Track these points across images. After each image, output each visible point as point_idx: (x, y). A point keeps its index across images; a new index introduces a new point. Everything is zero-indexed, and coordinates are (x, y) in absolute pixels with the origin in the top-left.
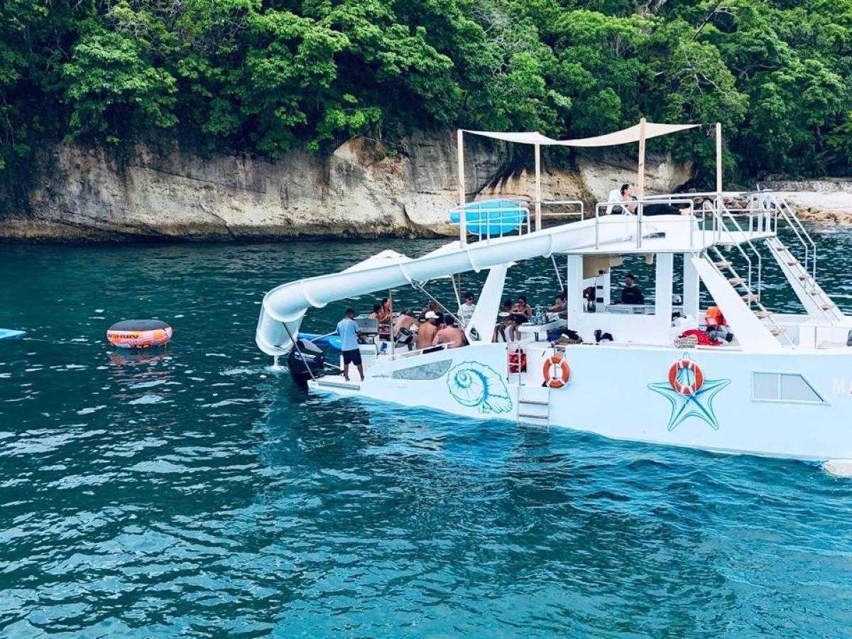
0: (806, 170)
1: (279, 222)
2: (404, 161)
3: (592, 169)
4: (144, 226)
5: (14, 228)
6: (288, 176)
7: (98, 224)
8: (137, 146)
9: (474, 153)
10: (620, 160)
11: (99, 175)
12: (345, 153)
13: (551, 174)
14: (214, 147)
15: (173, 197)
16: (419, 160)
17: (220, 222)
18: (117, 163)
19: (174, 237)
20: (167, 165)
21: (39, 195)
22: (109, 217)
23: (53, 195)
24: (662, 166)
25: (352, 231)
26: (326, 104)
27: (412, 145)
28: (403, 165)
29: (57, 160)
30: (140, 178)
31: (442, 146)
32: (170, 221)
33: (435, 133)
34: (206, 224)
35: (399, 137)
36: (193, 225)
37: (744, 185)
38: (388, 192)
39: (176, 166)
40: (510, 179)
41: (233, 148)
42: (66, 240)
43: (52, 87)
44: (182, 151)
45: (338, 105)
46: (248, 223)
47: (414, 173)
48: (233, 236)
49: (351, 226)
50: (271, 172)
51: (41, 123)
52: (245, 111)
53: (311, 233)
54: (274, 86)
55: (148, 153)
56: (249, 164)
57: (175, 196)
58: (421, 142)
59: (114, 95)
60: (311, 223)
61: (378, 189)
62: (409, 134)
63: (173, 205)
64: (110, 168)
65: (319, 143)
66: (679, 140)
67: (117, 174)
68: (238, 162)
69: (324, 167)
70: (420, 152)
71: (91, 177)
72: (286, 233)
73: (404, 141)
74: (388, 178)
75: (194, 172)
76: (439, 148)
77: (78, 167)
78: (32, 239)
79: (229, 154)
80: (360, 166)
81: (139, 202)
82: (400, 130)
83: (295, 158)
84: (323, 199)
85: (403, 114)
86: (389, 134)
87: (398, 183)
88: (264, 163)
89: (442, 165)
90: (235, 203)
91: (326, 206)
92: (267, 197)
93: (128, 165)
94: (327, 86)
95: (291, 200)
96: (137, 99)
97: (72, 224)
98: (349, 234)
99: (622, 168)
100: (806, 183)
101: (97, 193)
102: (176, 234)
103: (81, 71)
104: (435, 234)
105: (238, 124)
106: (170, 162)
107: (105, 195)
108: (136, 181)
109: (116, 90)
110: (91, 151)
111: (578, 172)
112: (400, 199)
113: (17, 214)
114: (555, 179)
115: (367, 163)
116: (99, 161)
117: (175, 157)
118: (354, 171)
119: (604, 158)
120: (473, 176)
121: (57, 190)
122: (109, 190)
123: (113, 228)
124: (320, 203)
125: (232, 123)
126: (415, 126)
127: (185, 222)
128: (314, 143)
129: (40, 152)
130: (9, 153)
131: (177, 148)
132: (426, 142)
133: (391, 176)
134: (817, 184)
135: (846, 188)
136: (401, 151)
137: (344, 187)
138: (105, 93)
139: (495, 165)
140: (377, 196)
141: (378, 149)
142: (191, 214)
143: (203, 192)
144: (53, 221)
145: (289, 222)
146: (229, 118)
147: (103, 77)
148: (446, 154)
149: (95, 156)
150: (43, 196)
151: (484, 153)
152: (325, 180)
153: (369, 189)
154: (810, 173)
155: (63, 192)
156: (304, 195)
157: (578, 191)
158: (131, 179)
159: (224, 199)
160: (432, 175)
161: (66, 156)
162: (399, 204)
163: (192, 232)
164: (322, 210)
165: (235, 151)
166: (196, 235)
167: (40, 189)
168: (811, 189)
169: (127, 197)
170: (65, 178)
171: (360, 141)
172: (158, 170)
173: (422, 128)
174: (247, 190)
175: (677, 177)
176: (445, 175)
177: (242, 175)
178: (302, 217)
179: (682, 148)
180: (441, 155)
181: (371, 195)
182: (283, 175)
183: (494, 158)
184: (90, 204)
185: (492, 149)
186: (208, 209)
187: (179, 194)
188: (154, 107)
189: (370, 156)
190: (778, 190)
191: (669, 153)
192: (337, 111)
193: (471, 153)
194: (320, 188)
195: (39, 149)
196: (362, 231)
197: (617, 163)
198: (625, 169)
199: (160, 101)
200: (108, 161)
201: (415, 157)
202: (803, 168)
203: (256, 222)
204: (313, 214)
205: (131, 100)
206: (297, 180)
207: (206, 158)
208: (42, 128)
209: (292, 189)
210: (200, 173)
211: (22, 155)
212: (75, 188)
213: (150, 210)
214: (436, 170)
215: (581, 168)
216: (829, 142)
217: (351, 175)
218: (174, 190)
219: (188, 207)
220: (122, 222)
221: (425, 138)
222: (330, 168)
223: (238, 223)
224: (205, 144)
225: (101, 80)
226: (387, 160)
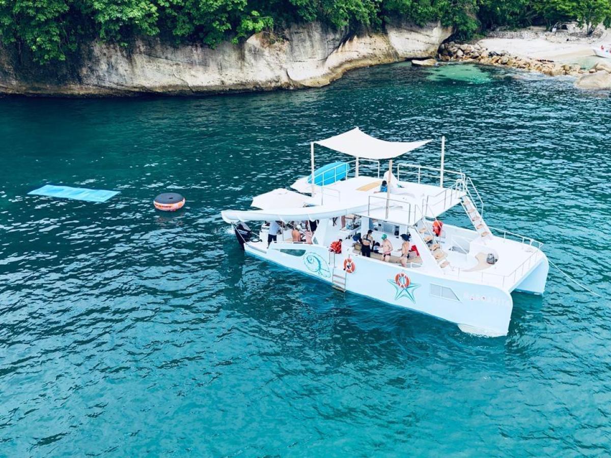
0: (521, 23)
1: (218, 83)
2: (287, 43)
3: (395, 32)
4: (143, 87)
5: (72, 89)
6: (222, 56)
7: (119, 87)
8: (137, 42)
9: (326, 34)
10: (411, 26)
11: (117, 59)
12: (253, 41)
13: (371, 37)
14: (180, 42)
15: (158, 70)
16: (295, 42)
17: (185, 84)
18: (126, 52)
19: (160, 93)
20: (154, 52)
21: (84, 71)
22: (124, 83)
23: (92, 71)
24: (435, 29)
25: (258, 86)
26: (242, 16)
27: (290, 34)
28: (286, 46)
29: (93, 51)
30: (140, 60)
31: (308, 32)
32: (157, 85)
33: (304, 24)
34: (177, 85)
35: (283, 30)
36: (170, 86)
37: (483, 34)
38: (278, 62)
39: (159, 53)
40: (347, 42)
41: (190, 41)
42: (101, 95)
43: (87, 10)
44: (162, 44)
45: (249, 17)
46: (200, 84)
47: (292, 49)
48: (193, 92)
49: (257, 84)
50: (212, 55)
51: (82, 30)
52: (196, 23)
53: (235, 88)
54: (212, 10)
55: (143, 46)
56: (200, 50)
57: (160, 70)
58: (296, 31)
59: (124, 21)
60: (235, 83)
61: (272, 61)
62: (289, 27)
63: (159, 75)
64: (123, 55)
65: (238, 39)
66: (446, 13)
67: (127, 58)
68: (193, 49)
69: (241, 49)
70: (295, 37)
71: (113, 60)
72: (222, 89)
73: (286, 32)
74: (277, 54)
75: (169, 56)
76: (306, 33)
77: (105, 54)
78: (83, 95)
79: (188, 45)
80: (262, 48)
81: (140, 73)
82: (284, 26)
83: (225, 46)
84: (241, 69)
85: (285, 15)
86: (278, 29)
87: (283, 56)
88: (208, 49)
89: (308, 44)
90: (193, 72)
91: (243, 73)
92: (210, 68)
93: (133, 53)
94: (242, 10)
95: (224, 70)
96: (137, 22)
97: (104, 87)
98: (256, 88)
99: (412, 31)
100: (518, 33)
101: (117, 69)
102: (161, 91)
103: (104, 7)
104: (304, 86)
105: (193, 29)
106: (156, 50)
107: (121, 70)
108: (137, 62)
109: (124, 18)
110: (112, 46)
111: (386, 34)
112: (284, 66)
113: (73, 81)
114: (373, 40)
115: (265, 46)
116: (116, 51)
117: (158, 48)
118: (258, 51)
119: (401, 25)
120: (325, 48)
121: (94, 68)
122: (123, 66)
123: (126, 89)
124: (239, 71)
125: (189, 29)
126: (293, 21)
127: (166, 84)
128: (235, 39)
129: (83, 46)
130: (67, 49)
131: (159, 42)
132: (299, 31)
133: (279, 52)
134: (525, 33)
135: (541, 36)
136: (284, 37)
137: (253, 61)
138: (118, 20)
139: (338, 40)
140: (272, 65)
141: (272, 38)
142: (169, 80)
143: (175, 67)
144: (94, 85)
145: (223, 82)
146: (188, 26)
147: (117, 10)
148: (310, 36)
149: (114, 48)
150: (87, 72)
151: (332, 34)
152: (242, 57)
153: (267, 61)
154: (522, 25)
155: (98, 69)
156: (231, 66)
157: (386, 46)
158: (135, 61)
159: (186, 70)
160: (302, 50)
161: (98, 48)
162: (284, 69)
163: (170, 90)
164: (241, 75)
165: (191, 43)
166: (172, 91)
167: (85, 67)
168: (521, 37)
169: (133, 71)
170: (98, 61)
171: (261, 34)
172: (150, 55)
173: (297, 22)
174: (199, 65)
175: (443, 35)
176: (310, 50)
177: (196, 57)
178: (231, 79)
179: (447, 18)
180: (307, 37)
181: (268, 64)
182: (218, 56)
183: (338, 36)
184: (113, 75)
185: (337, 31)
186: (178, 77)
187: (162, 68)
188: (145, 25)
189: (267, 42)
190: (502, 38)
191: (440, 22)
192: (248, 21)
193: (324, 35)
194: (240, 62)
195: (82, 44)
196: (264, 86)
197: (410, 28)
198: (413, 31)
199: (149, 21)
200: (121, 51)
201: (292, 40)
202: (518, 22)
203: (205, 84)
204: (236, 77)
205: (133, 22)
206: (226, 58)
207: (176, 48)
208: (83, 33)
209: (224, 63)
210: (173, 57)
211: (74, 51)
212: (104, 66)
213: (146, 78)
214: (305, 47)
215: (388, 32)
216: (535, 7)
217: (256, 53)
218: (159, 67)
219: (167, 76)
220: (132, 85)
221: (298, 29)
222: (245, 50)
223: (195, 84)
224: (175, 40)
225: (115, 12)
226: (276, 44)
